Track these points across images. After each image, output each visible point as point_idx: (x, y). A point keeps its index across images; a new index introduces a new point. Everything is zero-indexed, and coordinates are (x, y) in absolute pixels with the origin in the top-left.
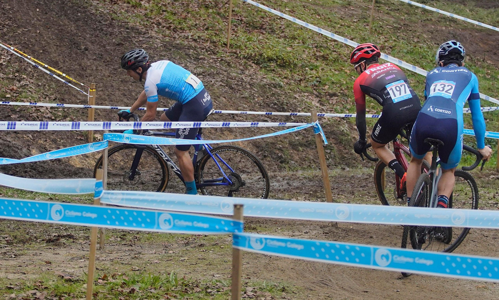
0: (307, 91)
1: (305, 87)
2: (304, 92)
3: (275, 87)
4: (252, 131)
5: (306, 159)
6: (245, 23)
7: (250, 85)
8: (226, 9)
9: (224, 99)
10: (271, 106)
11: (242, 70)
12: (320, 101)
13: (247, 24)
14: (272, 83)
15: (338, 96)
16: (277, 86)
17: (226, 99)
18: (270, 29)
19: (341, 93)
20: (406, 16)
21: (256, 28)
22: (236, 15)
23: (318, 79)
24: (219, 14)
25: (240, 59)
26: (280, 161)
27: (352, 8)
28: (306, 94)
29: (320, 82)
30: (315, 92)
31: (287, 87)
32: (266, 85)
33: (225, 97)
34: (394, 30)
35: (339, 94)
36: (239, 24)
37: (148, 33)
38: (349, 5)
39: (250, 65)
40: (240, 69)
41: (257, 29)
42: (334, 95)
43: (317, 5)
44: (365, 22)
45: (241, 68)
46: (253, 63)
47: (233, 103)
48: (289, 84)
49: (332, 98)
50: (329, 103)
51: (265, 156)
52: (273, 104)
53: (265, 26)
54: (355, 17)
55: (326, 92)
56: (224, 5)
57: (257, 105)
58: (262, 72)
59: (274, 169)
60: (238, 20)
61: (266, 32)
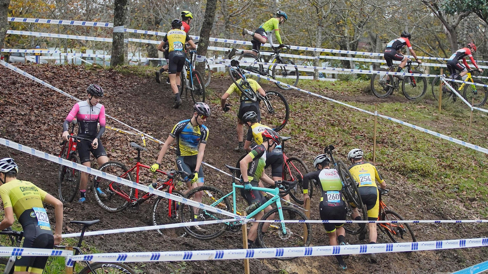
0: (452, 198)
1: (449, 194)
2: (450, 199)
3: (426, 195)
4: (427, 235)
5: (476, 257)
6: (368, 138)
7: (406, 194)
8: (349, 126)
9: (391, 207)
10: (431, 212)
11: (393, 181)
12: (464, 205)
13: (370, 139)
14: (423, 192)
15: (477, 200)
16: (428, 194)
17: (393, 207)
18: (391, 143)
19: (479, 198)
20: (483, 127)
21: (378, 142)
22: (359, 131)
23: (457, 186)
24: (344, 131)
25: (388, 171)
26: (457, 260)
27: (441, 122)
28: (452, 200)
29: (458, 188)
30: (458, 197)
31: (435, 194)
32: (419, 193)
33: (392, 206)
34: (483, 140)
35: (478, 199)
36: (363, 140)
37: (302, 150)
38: (438, 119)
39: (398, 176)
40: (391, 180)
41: (380, 144)
42: (474, 200)
43: (412, 120)
44: (457, 133)
45: (392, 178)
46: (399, 174)
47: (400, 211)
48: (437, 192)
49: (473, 203)
50: (472, 207)
51: (444, 257)
52: (432, 210)
53: (385, 141)
54: (447, 130)
55: (467, 198)
56: (346, 123)
57: (420, 211)
58: (410, 182)
59: (455, 268)
60: (362, 135)
61: (388, 146)
